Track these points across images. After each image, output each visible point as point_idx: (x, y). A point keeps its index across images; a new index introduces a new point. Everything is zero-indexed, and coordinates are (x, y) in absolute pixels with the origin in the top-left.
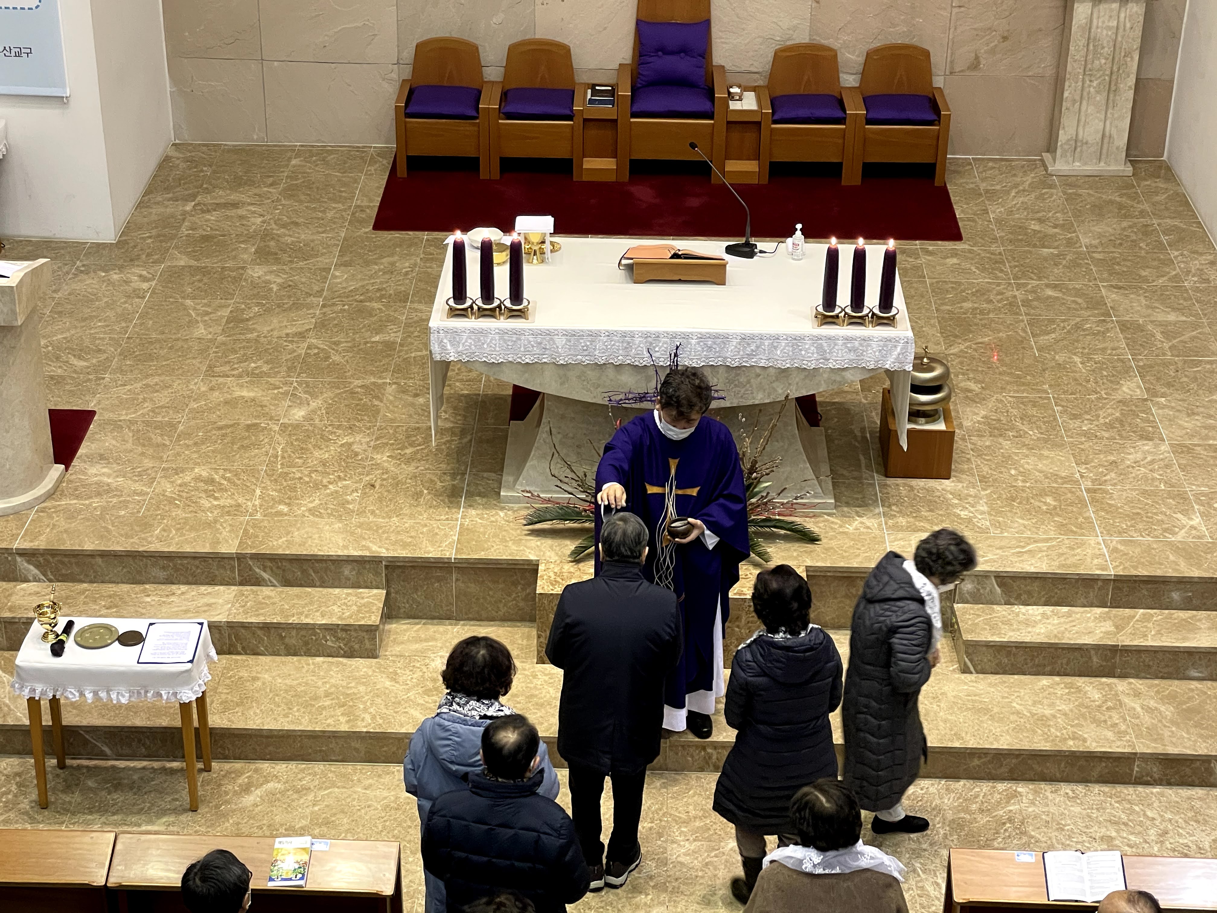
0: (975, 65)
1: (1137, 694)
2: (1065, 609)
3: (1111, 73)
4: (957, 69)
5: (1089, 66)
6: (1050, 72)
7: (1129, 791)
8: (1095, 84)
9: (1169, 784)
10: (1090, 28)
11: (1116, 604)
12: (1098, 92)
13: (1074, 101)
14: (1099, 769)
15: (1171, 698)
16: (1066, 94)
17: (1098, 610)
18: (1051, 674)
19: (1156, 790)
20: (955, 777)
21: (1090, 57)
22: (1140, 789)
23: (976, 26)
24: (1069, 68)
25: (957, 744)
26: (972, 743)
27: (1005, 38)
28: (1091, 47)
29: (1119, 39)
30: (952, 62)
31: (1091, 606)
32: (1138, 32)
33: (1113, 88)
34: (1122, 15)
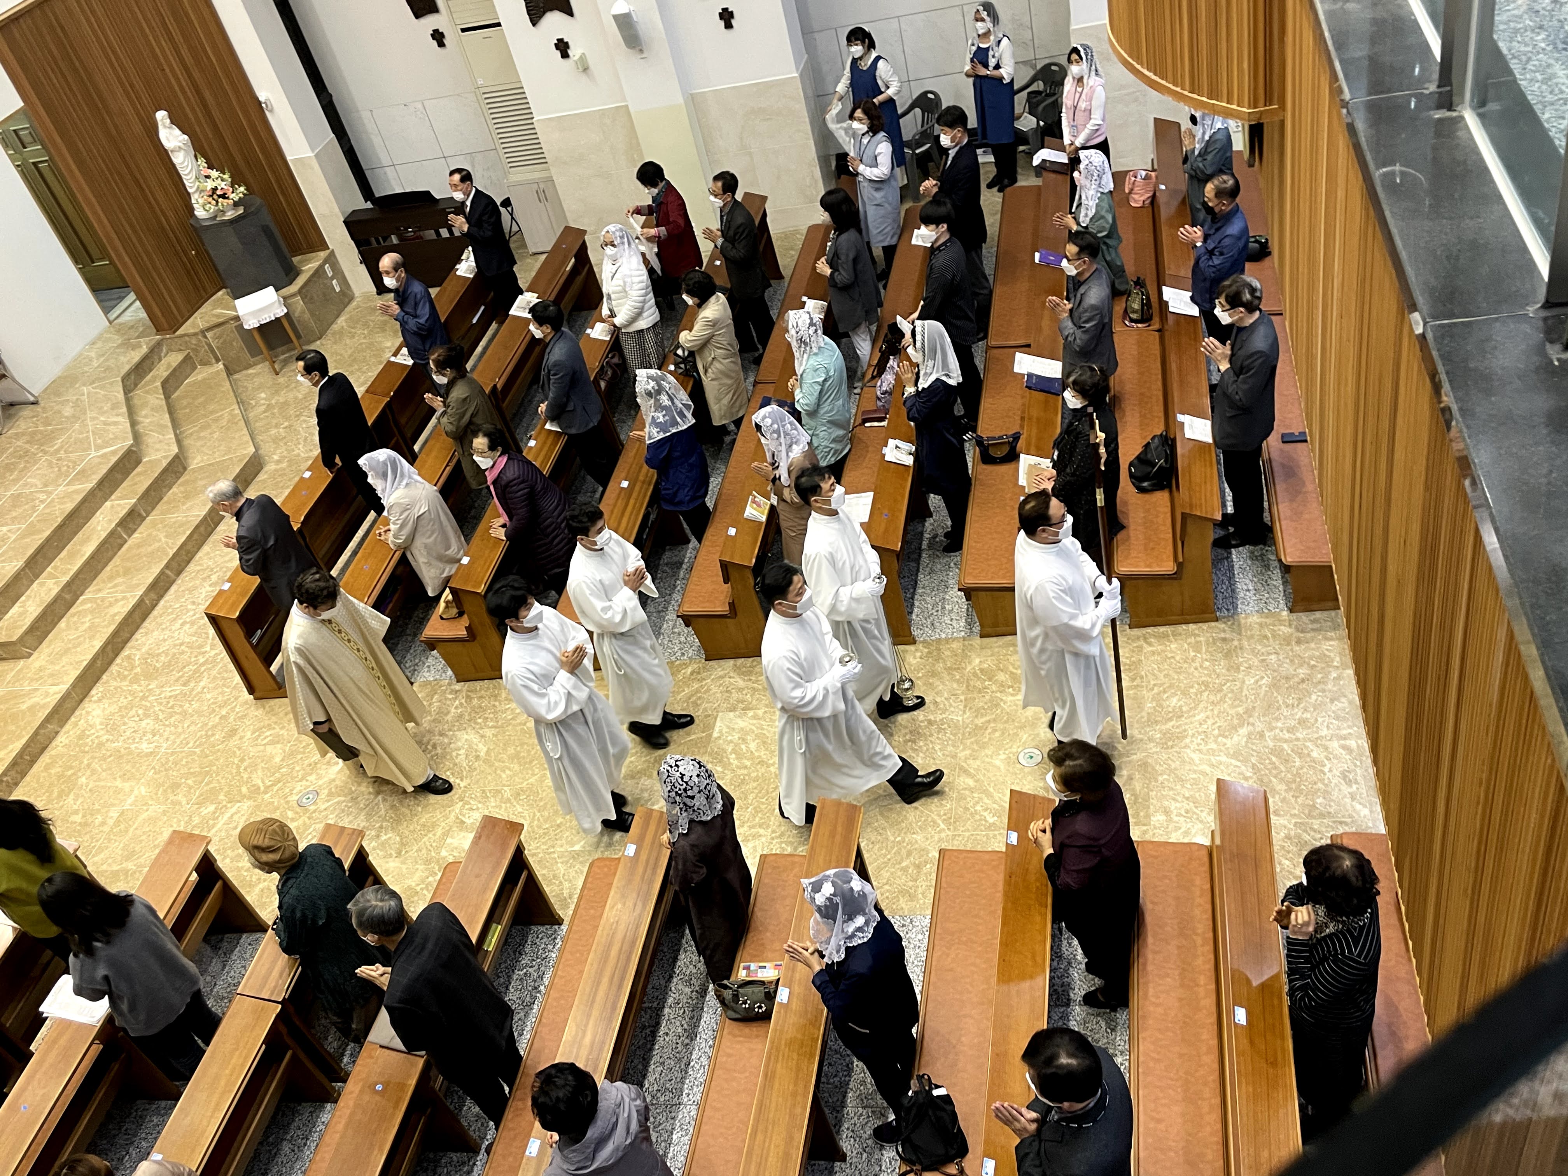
1: (100, 590)
2: (23, 598)
7: (155, 613)
9: (162, 596)
11: (37, 577)
14: (137, 616)
15: (111, 578)
17: (35, 585)
18: (59, 621)
19: (162, 602)
20: (99, 678)
22: (157, 608)
25: (85, 663)
26: (89, 657)
31: (29, 586)
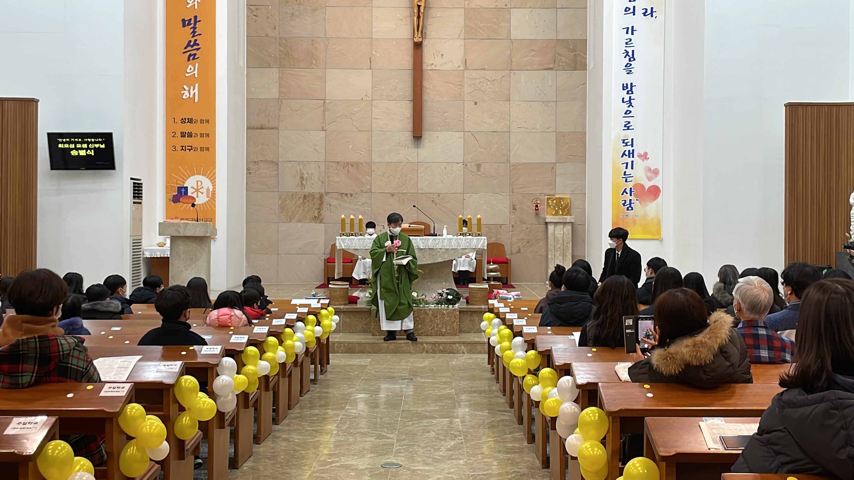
0: (519, 251)
3: (563, 250)
4: (513, 252)
5: (556, 247)
6: (544, 253)
8: (558, 253)
10: (555, 234)
12: (560, 255)
13: (552, 259)
16: (549, 257)
21: (556, 244)
23: (518, 238)
24: (549, 248)
27: (528, 242)
28: (556, 241)
29: (565, 238)
30: (511, 251)
32: (570, 235)
33: (564, 254)
34: (565, 230)
